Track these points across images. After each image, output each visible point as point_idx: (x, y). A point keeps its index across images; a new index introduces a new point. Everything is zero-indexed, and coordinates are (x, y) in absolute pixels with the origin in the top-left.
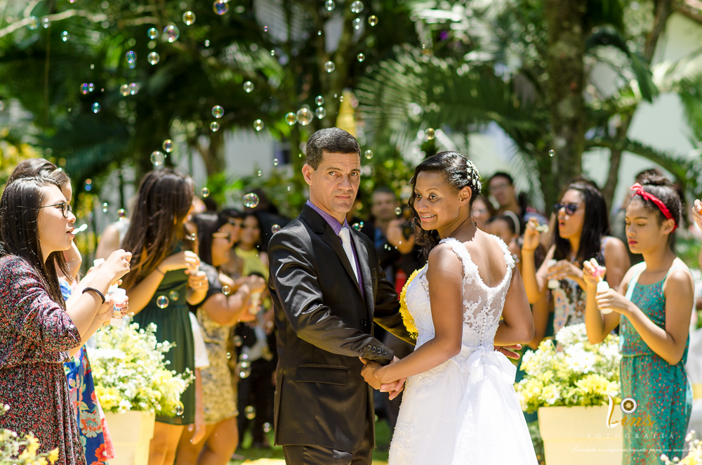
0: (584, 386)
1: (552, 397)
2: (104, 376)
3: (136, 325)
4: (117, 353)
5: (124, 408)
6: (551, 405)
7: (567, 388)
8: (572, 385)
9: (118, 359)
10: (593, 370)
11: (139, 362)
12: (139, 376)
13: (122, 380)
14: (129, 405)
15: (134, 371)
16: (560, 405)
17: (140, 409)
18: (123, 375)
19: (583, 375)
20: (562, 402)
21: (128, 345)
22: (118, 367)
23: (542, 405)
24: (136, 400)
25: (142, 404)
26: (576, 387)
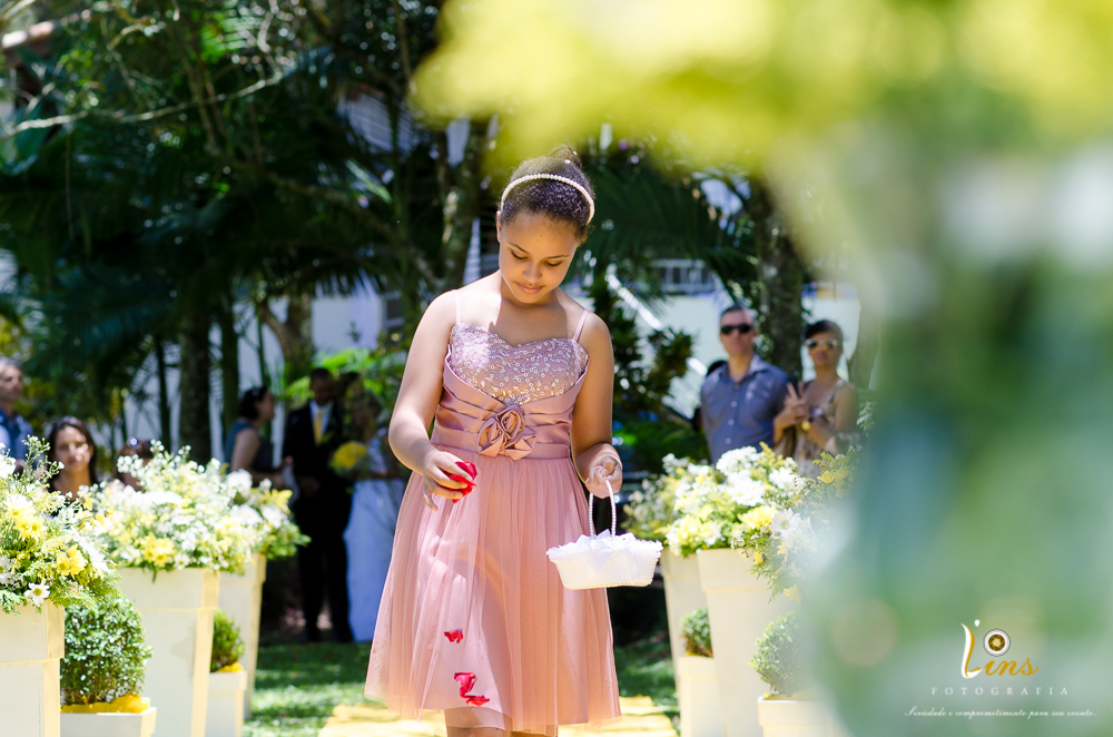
0: (750, 521)
1: (711, 536)
2: (155, 525)
3: (193, 464)
4: (171, 497)
5: (181, 563)
6: (712, 547)
7: (730, 524)
8: (737, 521)
9: (172, 505)
10: (762, 501)
11: (198, 506)
12: (199, 524)
13: (177, 527)
14: (187, 560)
15: (193, 518)
16: (721, 547)
17: (201, 565)
18: (179, 523)
19: (750, 508)
20: (724, 544)
21: (184, 488)
22: (173, 513)
23: (700, 546)
24: (196, 554)
25: (203, 559)
26: (740, 522)
